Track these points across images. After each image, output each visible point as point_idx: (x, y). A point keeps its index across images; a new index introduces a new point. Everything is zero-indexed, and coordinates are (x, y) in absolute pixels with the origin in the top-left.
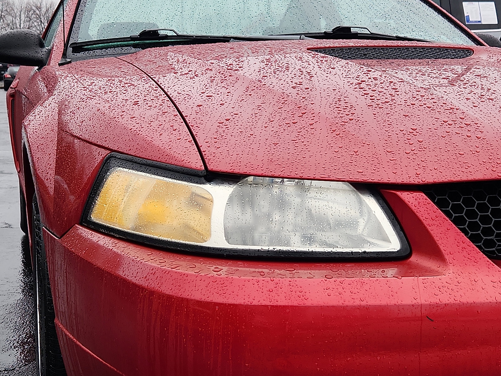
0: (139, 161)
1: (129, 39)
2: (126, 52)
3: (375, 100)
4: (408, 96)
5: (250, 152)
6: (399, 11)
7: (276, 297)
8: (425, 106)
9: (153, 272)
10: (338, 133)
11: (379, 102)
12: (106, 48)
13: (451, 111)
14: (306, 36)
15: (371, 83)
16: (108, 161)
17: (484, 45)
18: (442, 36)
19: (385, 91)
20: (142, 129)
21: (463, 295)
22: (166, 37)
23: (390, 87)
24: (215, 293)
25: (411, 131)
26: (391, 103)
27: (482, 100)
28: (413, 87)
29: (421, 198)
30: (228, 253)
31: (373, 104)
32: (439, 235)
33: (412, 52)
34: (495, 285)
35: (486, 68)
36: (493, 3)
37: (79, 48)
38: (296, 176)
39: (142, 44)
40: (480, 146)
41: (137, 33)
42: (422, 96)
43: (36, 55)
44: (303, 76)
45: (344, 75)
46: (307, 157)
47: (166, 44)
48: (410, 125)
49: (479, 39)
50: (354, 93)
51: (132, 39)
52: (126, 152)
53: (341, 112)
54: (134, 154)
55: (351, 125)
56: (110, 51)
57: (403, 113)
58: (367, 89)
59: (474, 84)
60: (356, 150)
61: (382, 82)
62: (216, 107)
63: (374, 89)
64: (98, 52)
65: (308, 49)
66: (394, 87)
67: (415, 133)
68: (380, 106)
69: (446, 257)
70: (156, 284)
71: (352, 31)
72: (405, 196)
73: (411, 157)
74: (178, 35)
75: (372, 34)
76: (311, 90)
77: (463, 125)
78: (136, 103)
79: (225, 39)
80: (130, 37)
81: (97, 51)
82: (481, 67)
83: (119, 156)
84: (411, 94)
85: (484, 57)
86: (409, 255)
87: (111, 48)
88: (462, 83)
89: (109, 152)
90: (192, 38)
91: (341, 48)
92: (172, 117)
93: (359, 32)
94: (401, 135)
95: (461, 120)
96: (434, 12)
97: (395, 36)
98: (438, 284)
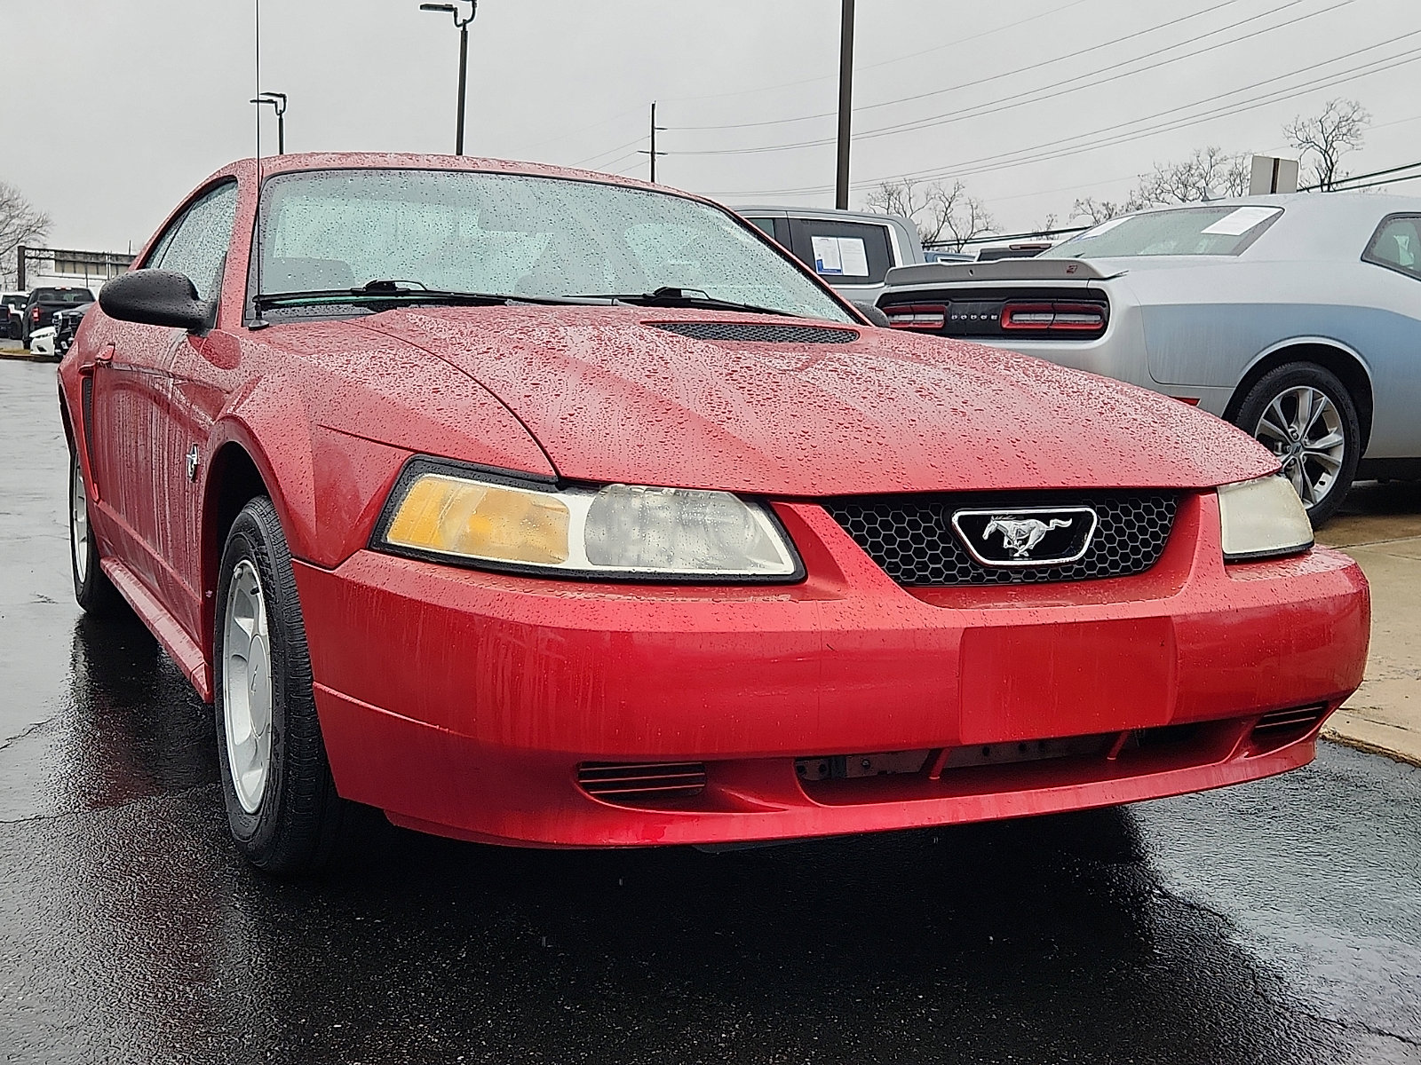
0: (461, 465)
1: (350, 293)
2: (346, 312)
3: (754, 396)
4: (793, 392)
5: (611, 455)
6: (744, 266)
7: (658, 623)
8: (815, 404)
9: (500, 598)
10: (715, 434)
11: (760, 398)
12: (313, 304)
13: (846, 412)
14: (621, 300)
15: (745, 374)
16: (412, 465)
17: (867, 324)
18: (807, 306)
19: (765, 385)
20: (459, 425)
21: (866, 620)
22: (408, 292)
23: (770, 380)
24: (584, 620)
25: (803, 434)
26: (774, 399)
27: (881, 399)
28: (797, 380)
29: (818, 511)
30: (591, 576)
31: (752, 400)
32: (839, 554)
33: (780, 331)
34: (902, 610)
35: (880, 359)
36: (861, 240)
37: (265, 303)
38: (672, 484)
39: (370, 302)
40: (883, 454)
41: (361, 285)
42: (810, 393)
43: (189, 311)
44: (655, 362)
45: (708, 362)
46: (682, 462)
47: (406, 304)
48: (800, 429)
49: (857, 312)
50: (726, 386)
51: (355, 292)
52: (439, 453)
53: (716, 409)
54: (453, 456)
55: (729, 425)
56: (319, 310)
57: (790, 413)
58: (741, 381)
59: (869, 379)
60: (740, 455)
61: (758, 372)
62: (551, 399)
63: (751, 381)
65: (642, 323)
66: (774, 380)
67: (807, 436)
68: (761, 403)
69: (847, 578)
70: (506, 611)
71: (682, 294)
72: (799, 508)
73: (805, 465)
74: (427, 291)
75: (710, 299)
76: (671, 380)
77: (863, 429)
78: (436, 391)
79: (498, 301)
80: (351, 290)
81: (298, 308)
82: (873, 358)
83: (428, 458)
84: (796, 389)
85: (874, 342)
86: (805, 579)
88: (854, 377)
89: (412, 453)
90: (448, 295)
91: (687, 324)
92: (497, 410)
93: (692, 297)
94: (790, 438)
95: (859, 423)
96: (793, 268)
97: (743, 304)
98: (839, 609)
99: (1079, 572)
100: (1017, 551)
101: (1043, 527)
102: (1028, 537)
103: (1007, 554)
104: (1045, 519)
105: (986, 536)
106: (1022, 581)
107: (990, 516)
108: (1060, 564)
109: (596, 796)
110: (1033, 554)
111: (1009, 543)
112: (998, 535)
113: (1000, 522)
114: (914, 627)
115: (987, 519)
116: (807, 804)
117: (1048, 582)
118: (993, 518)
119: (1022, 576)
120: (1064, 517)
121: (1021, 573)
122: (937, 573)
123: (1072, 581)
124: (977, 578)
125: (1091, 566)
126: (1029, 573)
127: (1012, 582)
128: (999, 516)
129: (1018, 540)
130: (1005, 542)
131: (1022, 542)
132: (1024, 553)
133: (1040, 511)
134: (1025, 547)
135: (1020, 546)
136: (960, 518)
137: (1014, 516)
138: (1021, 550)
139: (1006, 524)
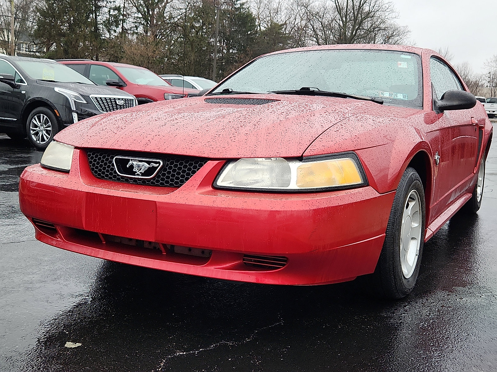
99: (153, 183)
101: (147, 165)
102: (142, 168)
103: (134, 173)
104: (149, 163)
105: (128, 166)
106: (133, 183)
107: (129, 159)
112: (132, 167)
113: (133, 162)
115: (129, 160)
117: (141, 184)
118: (130, 160)
119: (132, 181)
120: (156, 163)
122: (107, 176)
123: (151, 185)
124: (118, 179)
125: (158, 181)
126: (135, 180)
127: (129, 182)
128: (133, 160)
129: (138, 169)
130: (134, 169)
131: (139, 170)
132: (139, 174)
133: (147, 160)
134: (139, 172)
135: (138, 171)
136: (116, 159)
137: (138, 160)
138: (138, 173)
139: (135, 163)
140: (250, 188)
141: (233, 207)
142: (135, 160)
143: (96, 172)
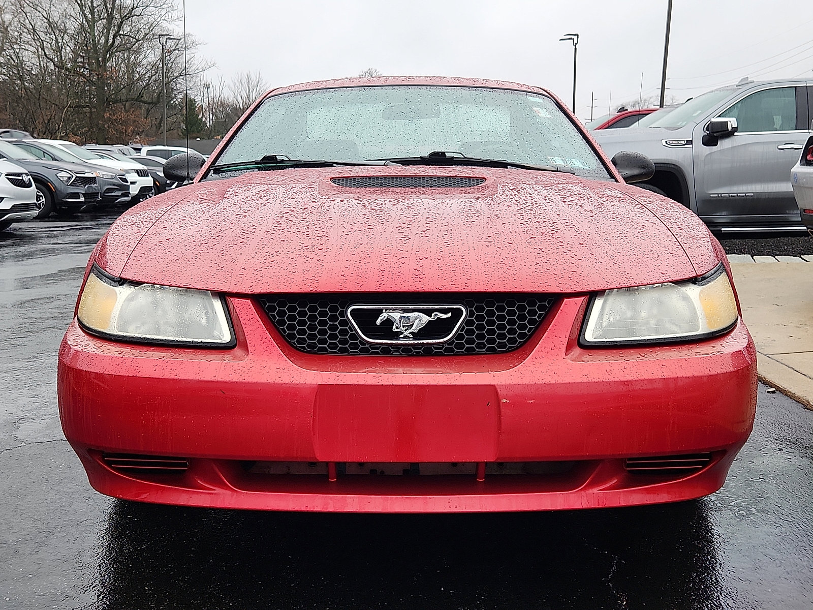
1: (254, 163)
14: (392, 162)
21: (251, 376)
22: (283, 161)
29: (248, 304)
32: (249, 332)
34: (278, 370)
37: (217, 170)
39: (265, 167)
41: (260, 158)
47: (283, 167)
51: (257, 163)
64: (232, 174)
69: (250, 348)
71: (446, 155)
74: (290, 160)
75: (465, 157)
80: (255, 161)
86: (233, 347)
87: (238, 170)
93: (454, 156)
98: (236, 367)
99: (447, 350)
100: (402, 333)
101: (425, 319)
102: (413, 324)
103: (394, 336)
104: (428, 312)
105: (378, 322)
106: (401, 354)
107: (382, 309)
108: (431, 344)
109: (114, 469)
110: (416, 336)
111: (397, 328)
112: (389, 322)
113: (389, 314)
114: (282, 382)
115: (380, 311)
116: (228, 488)
117: (422, 355)
118: (384, 311)
119: (399, 350)
120: (444, 311)
121: (399, 348)
122: (334, 346)
123: (445, 355)
124: (364, 350)
125: (460, 346)
126: (406, 349)
127: (392, 354)
128: (390, 309)
129: (403, 327)
130: (394, 327)
131: (407, 327)
132: (408, 335)
133: (425, 307)
134: (409, 331)
135: (406, 330)
136: (353, 310)
137: (402, 310)
138: (406, 333)
139: (396, 316)
140: (648, 340)
141: (647, 378)
142: (394, 310)
143: (301, 341)
